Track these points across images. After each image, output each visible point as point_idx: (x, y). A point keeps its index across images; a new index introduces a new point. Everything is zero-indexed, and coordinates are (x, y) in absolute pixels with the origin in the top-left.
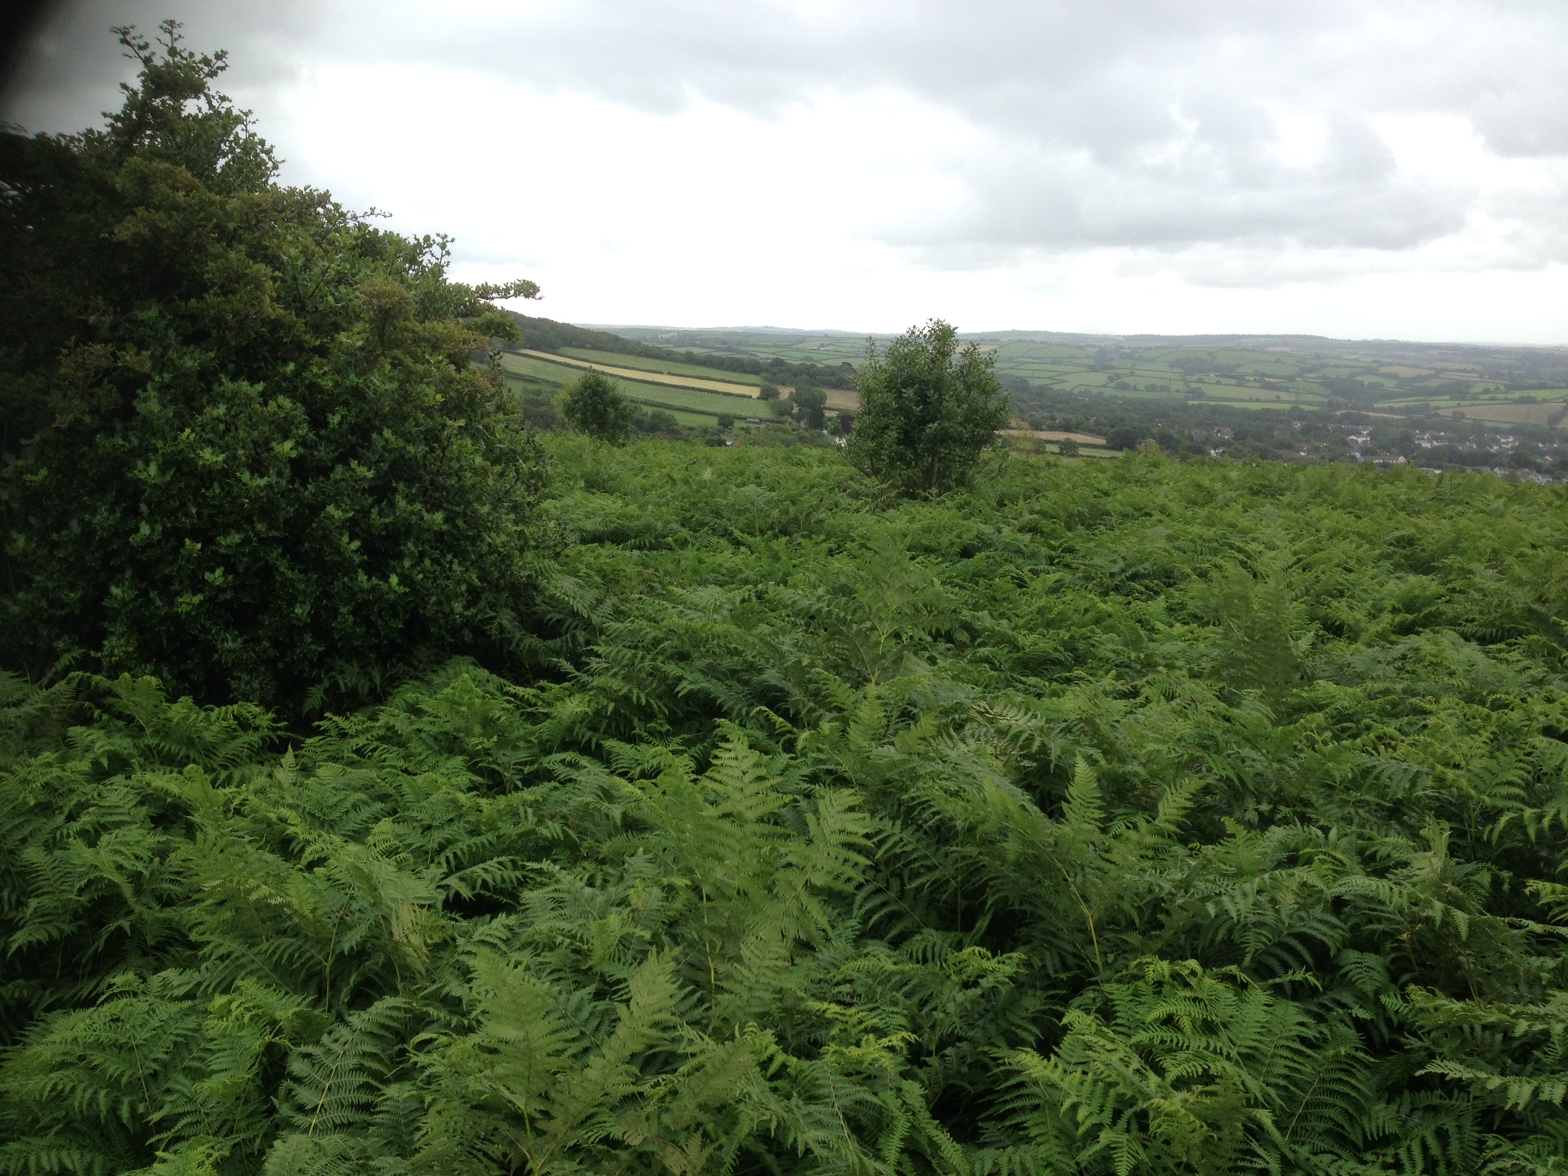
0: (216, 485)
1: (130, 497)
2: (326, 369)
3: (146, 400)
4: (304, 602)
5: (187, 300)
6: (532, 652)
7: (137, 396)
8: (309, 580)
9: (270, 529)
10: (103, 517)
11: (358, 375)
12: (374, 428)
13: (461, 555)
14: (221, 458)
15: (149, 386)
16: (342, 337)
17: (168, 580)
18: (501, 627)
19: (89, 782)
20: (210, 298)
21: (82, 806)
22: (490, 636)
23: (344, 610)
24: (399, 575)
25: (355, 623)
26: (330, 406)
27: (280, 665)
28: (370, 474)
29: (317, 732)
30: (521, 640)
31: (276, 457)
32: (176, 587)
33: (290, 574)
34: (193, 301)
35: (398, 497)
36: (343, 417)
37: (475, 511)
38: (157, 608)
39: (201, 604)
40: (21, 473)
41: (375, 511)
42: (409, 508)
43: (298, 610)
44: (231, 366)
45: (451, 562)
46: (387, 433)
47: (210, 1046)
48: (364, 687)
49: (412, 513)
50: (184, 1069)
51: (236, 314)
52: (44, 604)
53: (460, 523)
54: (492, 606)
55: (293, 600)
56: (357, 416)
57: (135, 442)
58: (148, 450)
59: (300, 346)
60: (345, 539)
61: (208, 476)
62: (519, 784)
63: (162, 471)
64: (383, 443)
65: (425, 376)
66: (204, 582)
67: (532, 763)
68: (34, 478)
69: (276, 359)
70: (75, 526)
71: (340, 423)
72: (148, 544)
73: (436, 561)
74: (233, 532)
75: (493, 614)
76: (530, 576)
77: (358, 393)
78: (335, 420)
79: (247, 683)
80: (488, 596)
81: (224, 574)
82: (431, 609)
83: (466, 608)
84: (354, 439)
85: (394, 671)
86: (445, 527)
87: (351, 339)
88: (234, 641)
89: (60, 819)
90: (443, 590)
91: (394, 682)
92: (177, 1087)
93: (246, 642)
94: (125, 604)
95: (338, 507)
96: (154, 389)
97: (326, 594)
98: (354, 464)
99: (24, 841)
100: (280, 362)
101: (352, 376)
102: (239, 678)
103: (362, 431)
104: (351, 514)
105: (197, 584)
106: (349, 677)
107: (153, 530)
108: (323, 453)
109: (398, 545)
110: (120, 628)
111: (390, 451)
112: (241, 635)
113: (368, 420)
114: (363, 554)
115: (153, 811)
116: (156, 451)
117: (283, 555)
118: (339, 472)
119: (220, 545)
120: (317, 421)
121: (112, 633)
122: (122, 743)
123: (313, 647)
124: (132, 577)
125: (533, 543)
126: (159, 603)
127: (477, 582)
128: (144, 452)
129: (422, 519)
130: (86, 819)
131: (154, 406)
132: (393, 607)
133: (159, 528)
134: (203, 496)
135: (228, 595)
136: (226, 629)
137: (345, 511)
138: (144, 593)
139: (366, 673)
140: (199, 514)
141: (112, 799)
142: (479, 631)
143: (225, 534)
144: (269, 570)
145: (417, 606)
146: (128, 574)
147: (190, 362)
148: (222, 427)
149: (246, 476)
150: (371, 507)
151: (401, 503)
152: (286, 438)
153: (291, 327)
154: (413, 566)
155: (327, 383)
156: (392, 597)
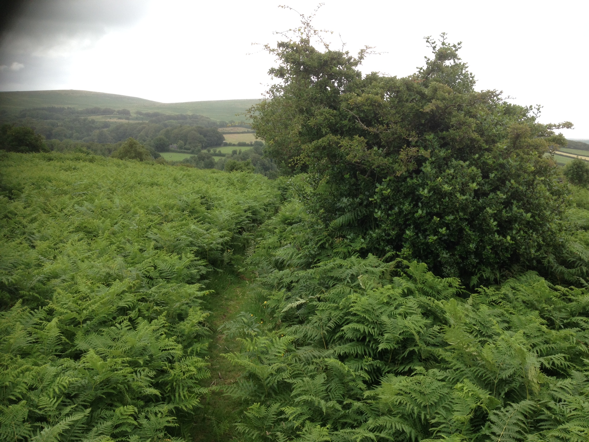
0: (447, 198)
1: (416, 200)
2: (490, 157)
3: (426, 167)
4: (473, 243)
5: (442, 132)
6: (562, 273)
7: (422, 165)
8: (476, 235)
9: (464, 215)
10: (407, 207)
11: (503, 159)
12: (507, 179)
13: (536, 230)
14: (451, 188)
15: (427, 162)
16: (499, 144)
17: (425, 230)
18: (549, 262)
19: (401, 297)
20: (451, 131)
21: (400, 305)
22: (544, 264)
23: (488, 247)
24: (511, 236)
25: (491, 253)
26: (491, 170)
27: (461, 265)
28: (504, 197)
29: (477, 292)
30: (557, 268)
31: (470, 189)
32: (428, 233)
33: (470, 232)
34: (444, 132)
35: (514, 206)
36: (496, 175)
37: (544, 214)
38: (421, 240)
39: (436, 240)
40: (382, 190)
41: (504, 211)
42: (518, 211)
43: (471, 246)
44: (455, 155)
45: (532, 233)
46: (512, 181)
47: (453, 401)
48: (492, 278)
49: (519, 213)
50: (443, 407)
51: (460, 136)
52: (384, 234)
53: (537, 218)
54: (546, 252)
55: (469, 242)
56: (501, 175)
57: (420, 181)
58: (424, 184)
59: (480, 148)
60: (492, 220)
61: (444, 195)
62: (562, 327)
63: (429, 192)
64: (510, 185)
65: (529, 160)
66: (439, 232)
67: (567, 319)
68: (386, 192)
69: (471, 153)
70: (396, 209)
71: (494, 177)
72: (421, 217)
73: (525, 232)
74: (451, 215)
75: (546, 255)
76: (563, 242)
77: (502, 166)
78: (492, 176)
79: (449, 270)
80: (544, 248)
81: (446, 230)
82: (522, 251)
83: (536, 252)
84: (498, 183)
85: (504, 273)
86: (531, 219)
87: (502, 145)
88: (447, 254)
89: (393, 308)
90: (528, 244)
91: (505, 278)
92: (440, 412)
93: (451, 255)
94: (410, 237)
95: (491, 208)
96: (429, 163)
97: (481, 241)
98: (498, 193)
99: (381, 313)
100: (472, 154)
101: (501, 159)
102: (447, 268)
103: (502, 181)
104: (496, 212)
105: (436, 232)
106: (487, 273)
107: (423, 212)
108: (486, 188)
109: (512, 225)
110: (407, 245)
111: (512, 188)
112: (449, 252)
113: (505, 176)
114: (497, 227)
115: (423, 311)
116: (427, 185)
117: (467, 225)
118: (491, 195)
119: (446, 219)
120: (485, 176)
121: (405, 247)
122: (411, 285)
123: (474, 260)
124: (413, 228)
125: (564, 228)
126: (421, 238)
127: (542, 242)
128: (423, 185)
129: (522, 215)
130: (401, 310)
131: (429, 169)
132: (507, 249)
133: (425, 212)
134: (442, 202)
135: (446, 238)
136: (444, 250)
137: (493, 210)
138: (417, 234)
139: (493, 272)
140: (440, 208)
141: (410, 304)
142: (539, 262)
143: (448, 215)
144: (461, 230)
145: (516, 249)
146: (412, 227)
147: (442, 153)
148: (451, 177)
149: (458, 195)
150: (502, 209)
151: (515, 209)
152: (473, 182)
153: (478, 141)
154: (516, 233)
155: (490, 162)
156: (507, 245)
